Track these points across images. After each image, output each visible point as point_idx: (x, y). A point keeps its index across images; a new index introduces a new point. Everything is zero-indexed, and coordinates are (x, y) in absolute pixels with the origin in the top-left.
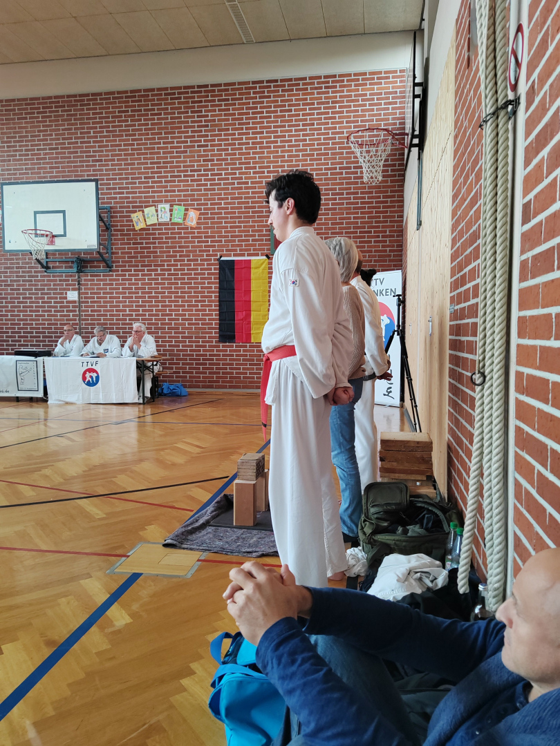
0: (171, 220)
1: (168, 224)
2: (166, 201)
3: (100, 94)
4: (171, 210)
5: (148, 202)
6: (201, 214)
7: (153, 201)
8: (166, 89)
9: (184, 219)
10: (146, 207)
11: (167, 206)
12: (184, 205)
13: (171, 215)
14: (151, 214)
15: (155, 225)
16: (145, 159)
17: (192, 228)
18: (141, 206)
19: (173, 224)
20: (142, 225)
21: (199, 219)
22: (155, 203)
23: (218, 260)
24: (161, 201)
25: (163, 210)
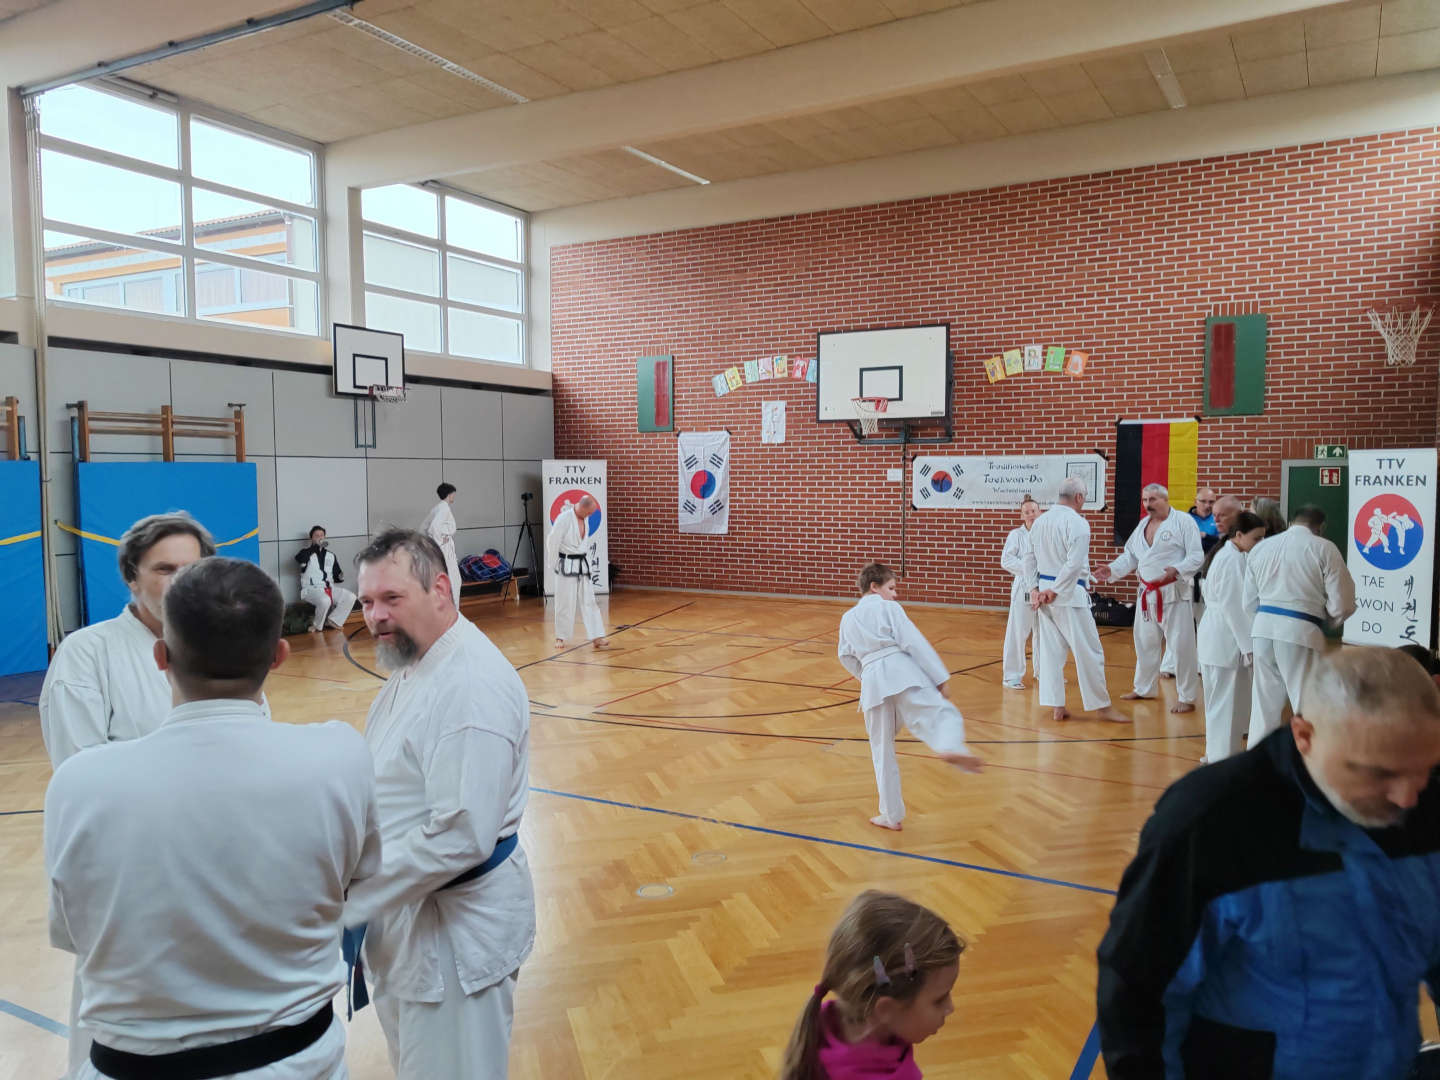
0: (1043, 367)
1: (1038, 374)
2: (1037, 342)
3: (945, 197)
4: (1044, 354)
5: (1011, 343)
6: (1090, 358)
7: (1017, 342)
8: (1044, 183)
9: (1065, 366)
10: (1006, 350)
11: (1038, 348)
12: (1065, 346)
13: (1044, 361)
14: (1013, 359)
15: (1019, 375)
16: (1007, 283)
17: (1075, 379)
18: (1000, 350)
19: (1046, 373)
20: (1000, 376)
21: (1088, 365)
22: (1020, 344)
23: (1117, 424)
24: (1030, 342)
25: (1032, 353)
